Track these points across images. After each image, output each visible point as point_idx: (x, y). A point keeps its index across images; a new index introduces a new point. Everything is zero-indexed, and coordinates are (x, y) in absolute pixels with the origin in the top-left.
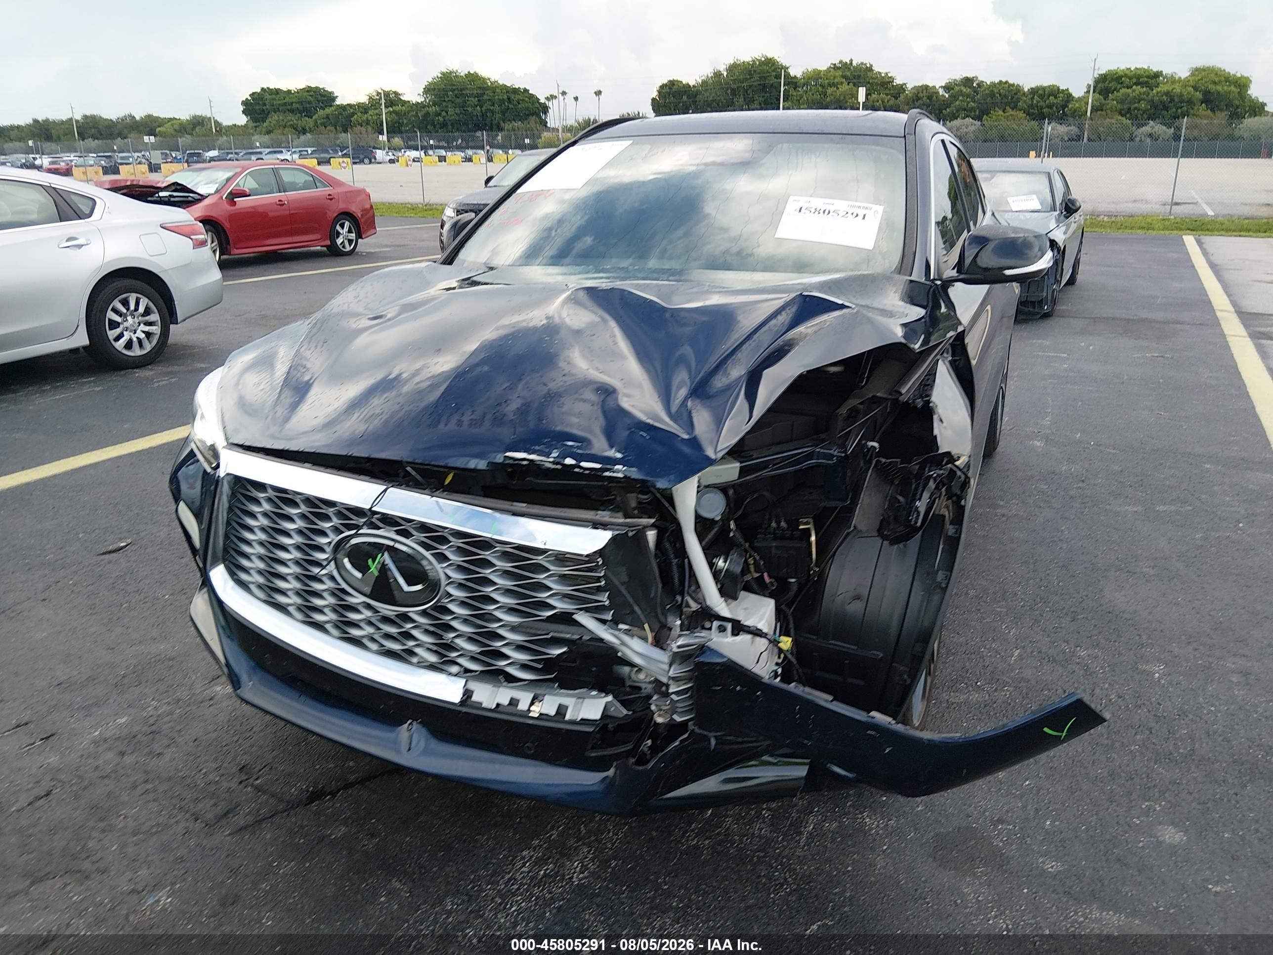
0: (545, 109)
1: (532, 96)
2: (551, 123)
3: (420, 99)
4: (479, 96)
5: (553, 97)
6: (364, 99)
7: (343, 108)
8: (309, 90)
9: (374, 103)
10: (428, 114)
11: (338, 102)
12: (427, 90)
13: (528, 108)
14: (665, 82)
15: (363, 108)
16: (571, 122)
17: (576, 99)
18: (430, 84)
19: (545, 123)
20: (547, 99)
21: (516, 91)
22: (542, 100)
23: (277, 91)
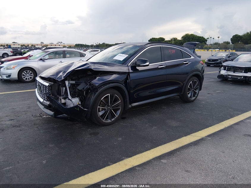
0: (206, 41)
1: (204, 38)
2: (207, 43)
3: (181, 39)
4: (193, 38)
5: (208, 38)
6: (170, 39)
7: (166, 41)
8: (160, 38)
9: (172, 40)
10: (182, 42)
11: (165, 40)
12: (182, 37)
13: (202, 41)
14: (234, 35)
15: (169, 41)
16: (211, 43)
17: (213, 38)
18: (183, 36)
19: (206, 44)
20: (207, 39)
21: (200, 37)
22: (206, 39)
23: (155, 38)
